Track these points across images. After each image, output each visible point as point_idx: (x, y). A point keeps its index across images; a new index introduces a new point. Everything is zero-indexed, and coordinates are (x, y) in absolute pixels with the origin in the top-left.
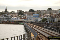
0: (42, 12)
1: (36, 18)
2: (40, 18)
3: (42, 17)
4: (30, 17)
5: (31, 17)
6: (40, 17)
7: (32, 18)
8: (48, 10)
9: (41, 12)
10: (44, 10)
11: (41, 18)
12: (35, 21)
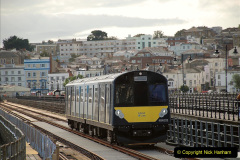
0: (64, 47)
1: (38, 77)
2: (55, 76)
3: (64, 71)
4: (10, 72)
5: (16, 72)
6: (58, 72)
7: (20, 79)
8: (88, 39)
9: (58, 50)
10: (74, 41)
11: (60, 75)
12: (34, 89)
